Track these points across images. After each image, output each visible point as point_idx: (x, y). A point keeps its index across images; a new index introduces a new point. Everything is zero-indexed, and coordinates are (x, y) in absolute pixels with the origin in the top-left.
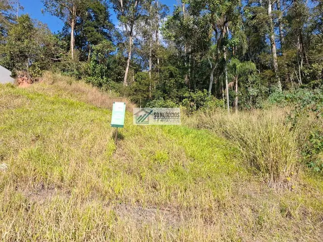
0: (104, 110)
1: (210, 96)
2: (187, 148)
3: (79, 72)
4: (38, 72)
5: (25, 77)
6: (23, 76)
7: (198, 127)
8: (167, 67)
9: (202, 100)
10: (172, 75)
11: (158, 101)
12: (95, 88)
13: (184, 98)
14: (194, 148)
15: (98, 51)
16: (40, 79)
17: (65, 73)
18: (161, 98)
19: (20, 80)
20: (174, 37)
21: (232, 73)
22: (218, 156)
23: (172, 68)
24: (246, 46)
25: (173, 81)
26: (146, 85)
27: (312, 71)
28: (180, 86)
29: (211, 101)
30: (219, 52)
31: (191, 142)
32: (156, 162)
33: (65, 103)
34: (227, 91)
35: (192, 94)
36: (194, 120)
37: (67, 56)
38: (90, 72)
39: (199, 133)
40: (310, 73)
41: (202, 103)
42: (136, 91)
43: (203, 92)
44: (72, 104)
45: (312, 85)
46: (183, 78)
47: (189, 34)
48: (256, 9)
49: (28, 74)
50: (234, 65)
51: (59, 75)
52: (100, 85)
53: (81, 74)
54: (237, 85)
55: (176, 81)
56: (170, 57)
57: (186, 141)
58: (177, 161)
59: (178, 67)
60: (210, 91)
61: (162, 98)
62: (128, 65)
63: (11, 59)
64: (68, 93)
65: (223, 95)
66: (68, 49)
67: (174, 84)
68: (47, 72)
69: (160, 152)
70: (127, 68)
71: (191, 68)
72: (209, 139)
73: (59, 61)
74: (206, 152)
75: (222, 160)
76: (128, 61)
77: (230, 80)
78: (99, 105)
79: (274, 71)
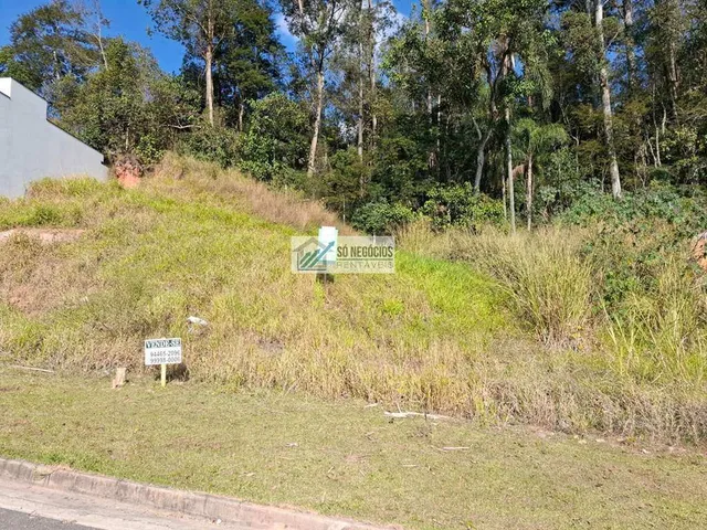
0: (284, 227)
1: (477, 195)
2: (432, 295)
3: (226, 152)
4: (153, 153)
5: (128, 165)
6: (125, 162)
7: (452, 258)
8: (394, 140)
9: (461, 202)
10: (403, 155)
11: (378, 205)
12: (261, 185)
13: (428, 199)
14: (443, 294)
15: (264, 113)
16: (157, 167)
17: (201, 154)
18: (382, 198)
19: (120, 170)
20: (408, 82)
21: (520, 147)
22: (480, 306)
23: (403, 141)
24: (549, 93)
25: (405, 166)
26: (354, 175)
27: (674, 142)
28: (419, 175)
29: (480, 204)
30: (495, 109)
31: (438, 284)
32: (386, 315)
33: (217, 217)
34: (512, 183)
35: (444, 193)
36: (445, 242)
37: (201, 119)
38: (247, 150)
39: (452, 268)
40: (671, 148)
41: (461, 208)
42: (334, 186)
43: (464, 187)
44: (228, 218)
45: (679, 168)
46: (425, 159)
47: (437, 73)
48: (570, 18)
49: (133, 158)
50: (526, 132)
51: (191, 160)
52: (268, 177)
53: (230, 155)
54: (530, 171)
55: (411, 166)
56: (401, 119)
57: (430, 282)
58: (416, 313)
59: (416, 139)
60: (477, 186)
61: (385, 200)
62: (317, 132)
63: (103, 131)
64: (215, 196)
65: (504, 190)
66: (203, 105)
67: (407, 171)
68: (169, 153)
69: (390, 300)
70: (315, 139)
71: (441, 139)
72: (467, 279)
73: (188, 130)
74: (461, 300)
75: (485, 311)
76: (317, 124)
77: (516, 161)
78: (273, 218)
79: (603, 142)
